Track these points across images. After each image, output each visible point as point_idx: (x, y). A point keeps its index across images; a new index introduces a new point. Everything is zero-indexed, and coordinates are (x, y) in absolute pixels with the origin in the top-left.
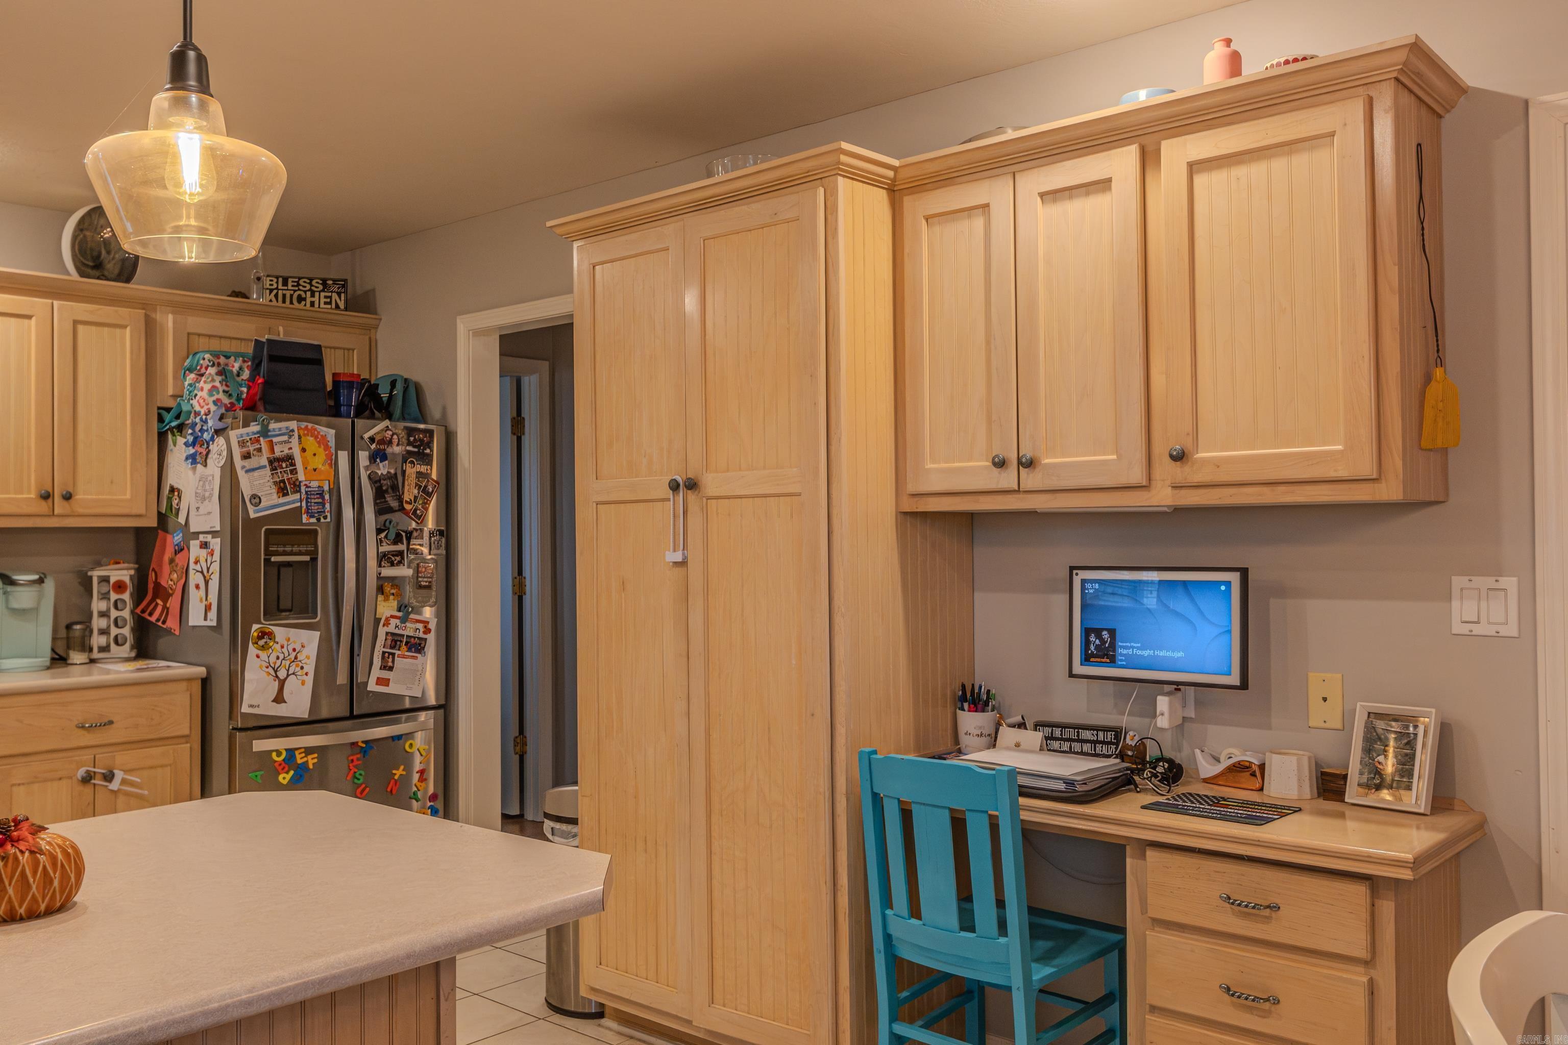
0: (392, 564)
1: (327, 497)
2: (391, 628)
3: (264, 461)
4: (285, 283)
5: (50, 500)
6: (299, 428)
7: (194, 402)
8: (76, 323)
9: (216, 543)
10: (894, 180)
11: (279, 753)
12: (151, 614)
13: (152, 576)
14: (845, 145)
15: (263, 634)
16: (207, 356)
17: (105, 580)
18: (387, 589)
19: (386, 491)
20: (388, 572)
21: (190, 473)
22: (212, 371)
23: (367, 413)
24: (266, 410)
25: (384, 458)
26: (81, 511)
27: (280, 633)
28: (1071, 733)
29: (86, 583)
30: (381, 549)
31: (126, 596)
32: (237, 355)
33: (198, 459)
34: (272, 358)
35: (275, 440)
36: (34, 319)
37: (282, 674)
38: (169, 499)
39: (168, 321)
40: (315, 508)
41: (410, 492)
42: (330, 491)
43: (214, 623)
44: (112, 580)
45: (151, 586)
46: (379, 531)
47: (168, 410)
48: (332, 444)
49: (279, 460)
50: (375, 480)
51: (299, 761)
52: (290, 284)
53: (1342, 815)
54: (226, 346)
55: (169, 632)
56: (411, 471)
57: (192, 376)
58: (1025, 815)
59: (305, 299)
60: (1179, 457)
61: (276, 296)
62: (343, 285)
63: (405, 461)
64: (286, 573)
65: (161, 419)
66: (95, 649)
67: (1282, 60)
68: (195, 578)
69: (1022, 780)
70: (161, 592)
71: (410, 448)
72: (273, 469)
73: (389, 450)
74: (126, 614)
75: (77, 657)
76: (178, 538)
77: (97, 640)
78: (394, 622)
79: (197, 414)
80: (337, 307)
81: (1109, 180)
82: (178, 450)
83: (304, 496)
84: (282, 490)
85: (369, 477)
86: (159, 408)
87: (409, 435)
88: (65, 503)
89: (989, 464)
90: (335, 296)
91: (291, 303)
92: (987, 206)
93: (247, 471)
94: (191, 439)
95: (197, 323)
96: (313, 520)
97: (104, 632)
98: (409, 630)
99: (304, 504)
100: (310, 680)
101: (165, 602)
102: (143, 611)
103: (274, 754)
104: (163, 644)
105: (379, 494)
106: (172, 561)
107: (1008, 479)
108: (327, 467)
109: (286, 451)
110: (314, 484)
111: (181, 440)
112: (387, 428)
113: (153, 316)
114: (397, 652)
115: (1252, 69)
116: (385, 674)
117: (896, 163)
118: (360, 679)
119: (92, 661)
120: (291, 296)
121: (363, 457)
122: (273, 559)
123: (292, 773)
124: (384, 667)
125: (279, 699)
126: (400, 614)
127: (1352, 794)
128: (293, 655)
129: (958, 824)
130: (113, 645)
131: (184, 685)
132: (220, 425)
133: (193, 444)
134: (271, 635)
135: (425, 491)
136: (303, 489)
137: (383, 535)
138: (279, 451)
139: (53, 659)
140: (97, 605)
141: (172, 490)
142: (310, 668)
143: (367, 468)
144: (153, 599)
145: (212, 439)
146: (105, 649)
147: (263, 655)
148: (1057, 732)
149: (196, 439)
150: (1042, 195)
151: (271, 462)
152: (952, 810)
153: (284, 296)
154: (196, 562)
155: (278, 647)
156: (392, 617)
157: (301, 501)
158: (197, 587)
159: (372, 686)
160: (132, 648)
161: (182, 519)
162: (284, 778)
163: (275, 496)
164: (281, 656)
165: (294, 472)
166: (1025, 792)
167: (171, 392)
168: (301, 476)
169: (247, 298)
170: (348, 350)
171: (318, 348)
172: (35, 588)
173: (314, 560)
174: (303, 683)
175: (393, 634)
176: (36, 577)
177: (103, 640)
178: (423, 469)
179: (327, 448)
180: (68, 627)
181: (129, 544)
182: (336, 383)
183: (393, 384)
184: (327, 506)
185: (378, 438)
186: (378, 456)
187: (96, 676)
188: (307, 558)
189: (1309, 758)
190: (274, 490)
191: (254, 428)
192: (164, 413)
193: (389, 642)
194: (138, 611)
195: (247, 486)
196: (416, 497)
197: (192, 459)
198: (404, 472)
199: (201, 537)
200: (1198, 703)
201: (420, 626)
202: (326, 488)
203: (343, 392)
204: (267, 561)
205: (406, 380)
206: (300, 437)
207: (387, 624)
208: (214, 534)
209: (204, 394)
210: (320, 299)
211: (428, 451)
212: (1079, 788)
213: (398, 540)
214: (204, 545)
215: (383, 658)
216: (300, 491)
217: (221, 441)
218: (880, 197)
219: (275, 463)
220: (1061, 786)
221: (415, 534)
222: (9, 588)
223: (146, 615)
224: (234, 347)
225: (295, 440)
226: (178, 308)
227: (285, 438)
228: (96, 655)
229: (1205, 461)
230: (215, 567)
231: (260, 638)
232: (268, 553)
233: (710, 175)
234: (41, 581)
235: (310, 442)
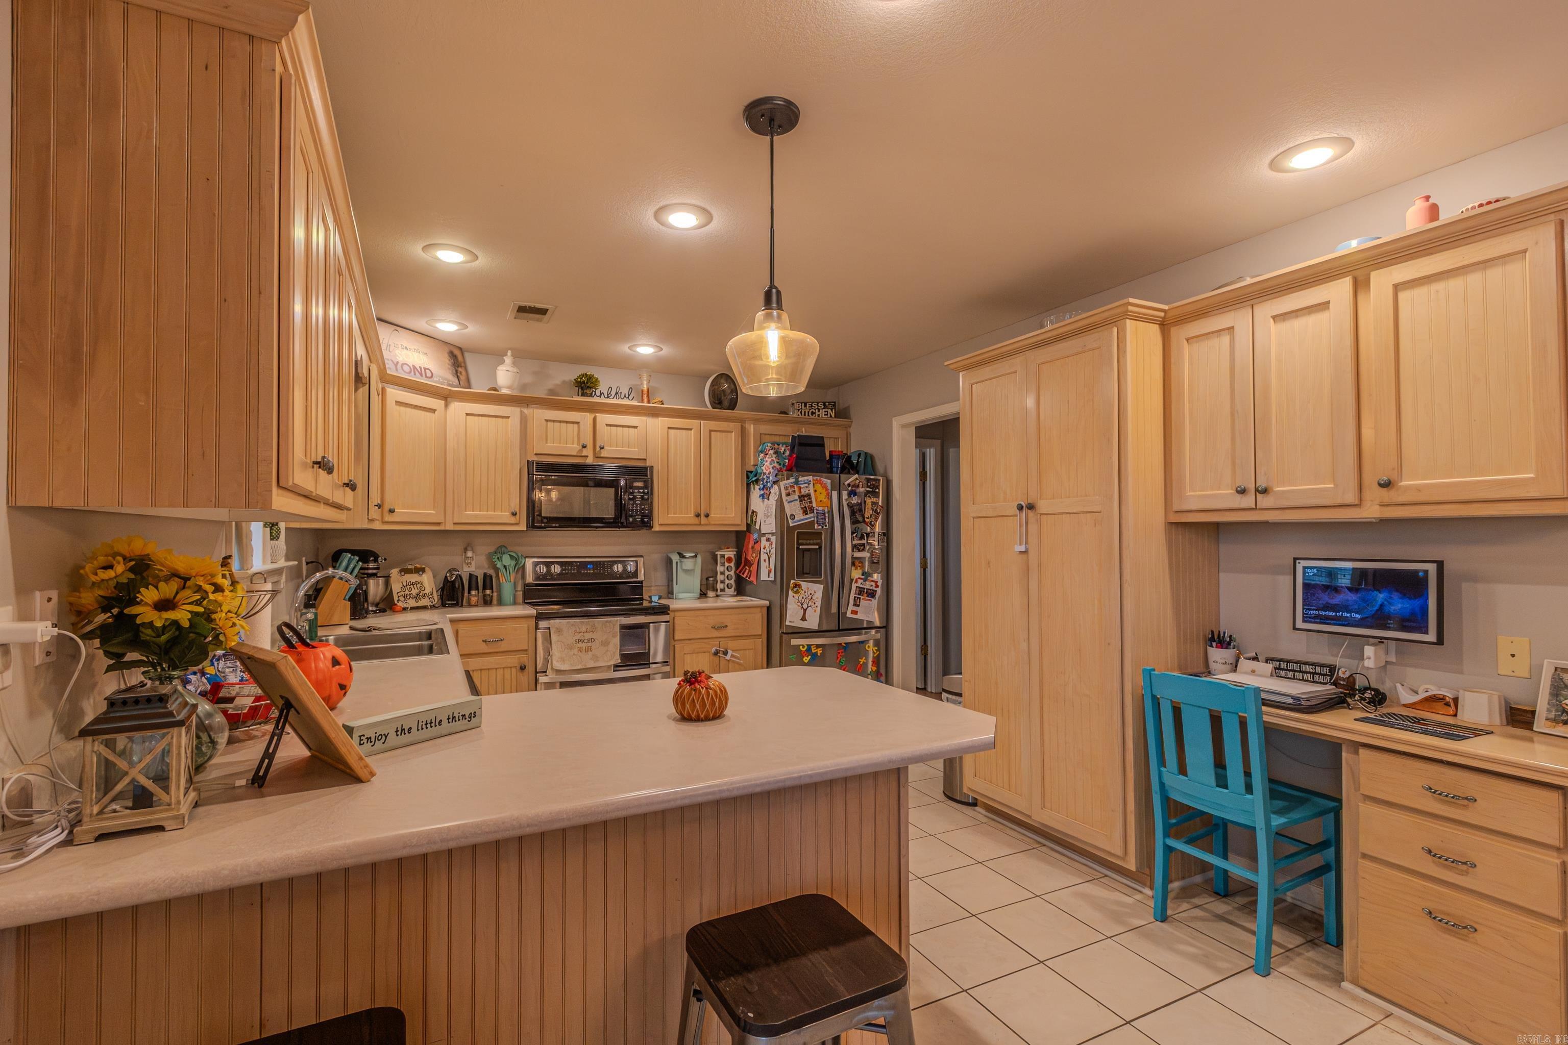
0: (859, 551)
1: (827, 515)
2: (859, 585)
3: (796, 497)
4: (805, 406)
5: (700, 517)
6: (813, 480)
7: (763, 468)
8: (711, 431)
9: (773, 539)
10: (1164, 318)
11: (803, 647)
12: (743, 574)
13: (744, 555)
14: (1131, 300)
15: (796, 585)
16: (769, 445)
17: (722, 556)
18: (857, 563)
19: (856, 512)
20: (857, 554)
21: (761, 503)
22: (771, 452)
23: (847, 470)
24: (798, 471)
25: (855, 494)
26: (713, 523)
27: (804, 585)
28: (1296, 667)
29: (715, 558)
30: (854, 543)
31: (732, 564)
32: (783, 444)
33: (765, 496)
34: (800, 444)
35: (802, 486)
36: (693, 429)
37: (805, 606)
38: (752, 517)
39: (751, 428)
40: (821, 521)
41: (868, 513)
42: (828, 512)
43: (773, 579)
44: (726, 557)
45: (743, 560)
46: (853, 533)
47: (751, 472)
48: (829, 487)
49: (804, 496)
50: (850, 506)
51: (813, 651)
52: (808, 406)
53: (1531, 740)
54: (777, 439)
55: (751, 583)
56: (869, 501)
57: (762, 455)
58: (1266, 718)
59: (815, 413)
60: (1386, 485)
61: (801, 412)
62: (833, 405)
63: (865, 496)
64: (807, 555)
65: (748, 477)
66: (719, 590)
67: (1477, 204)
68: (764, 556)
69: (1264, 695)
70: (748, 563)
71: (868, 489)
72: (801, 501)
73: (858, 490)
74: (732, 573)
75: (711, 594)
76: (756, 536)
77: (720, 586)
78: (860, 581)
79: (765, 474)
80: (831, 416)
81: (1328, 302)
82: (756, 492)
83: (816, 515)
84: (805, 512)
85: (848, 505)
86: (747, 471)
87: (868, 482)
88: (706, 518)
89: (1233, 491)
90: (830, 411)
91: (808, 415)
92: (1232, 328)
93: (789, 502)
94: (762, 486)
95: (765, 428)
96: (820, 527)
97: (722, 582)
98: (867, 586)
99: (815, 519)
100: (818, 610)
101: (750, 568)
102: (740, 572)
103: (801, 647)
104: (748, 588)
105: (853, 513)
106: (753, 547)
107: (1248, 501)
108: (827, 499)
109: (807, 492)
110: (821, 509)
111: (757, 487)
112: (857, 479)
113: (744, 425)
114: (862, 597)
115: (1446, 215)
116: (855, 608)
117: (1166, 307)
118: (843, 611)
119: (717, 596)
120: (808, 412)
121: (845, 494)
122: (801, 547)
123: (810, 657)
124: (855, 605)
125: (804, 619)
126: (863, 577)
127: (1540, 724)
128: (810, 597)
129: (1216, 720)
130: (726, 589)
131: (759, 609)
132: (775, 479)
133: (763, 489)
134: (799, 586)
135: (876, 511)
136: (815, 511)
137: (855, 535)
138: (804, 492)
139: (701, 594)
140: (720, 569)
141: (753, 512)
142: (819, 603)
143: (846, 500)
144: (744, 566)
145: (772, 486)
146: (723, 590)
147: (796, 596)
148: (1284, 665)
149: (764, 486)
150: (1274, 318)
151: (800, 497)
152: (1210, 711)
153: (805, 412)
154: (764, 549)
155: (803, 592)
156: (859, 578)
157: (814, 517)
158: (765, 561)
159: (849, 615)
160: (735, 590)
161: (758, 527)
162: (806, 659)
163: (802, 515)
164: (805, 597)
165: (811, 502)
166: (1265, 703)
167: (752, 463)
168: (814, 505)
169: (788, 414)
170: (836, 438)
171: (823, 438)
172: (693, 560)
173: (820, 548)
174: (815, 611)
175: (860, 587)
176: (694, 554)
177: (722, 586)
178: (875, 500)
179: (827, 490)
180: (707, 579)
181: (733, 538)
182: (831, 455)
183: (859, 455)
184: (827, 520)
185: (852, 484)
186: (852, 493)
187: (719, 603)
188: (817, 547)
189: (1499, 697)
190: (801, 512)
191: (792, 480)
192: (749, 474)
193: (857, 592)
194: (737, 572)
195: (788, 512)
196: (871, 515)
197: (762, 496)
198: (865, 502)
199: (766, 535)
200: (1398, 653)
201: (873, 584)
202: (826, 511)
203: (835, 461)
204: (798, 548)
205: (866, 453)
206: (814, 484)
207: (856, 582)
208: (772, 534)
209: (768, 464)
210: (822, 413)
211: (877, 490)
212: (1303, 703)
213: (862, 538)
214: (768, 540)
215: (854, 599)
216: (813, 512)
217: (776, 487)
218: (1155, 329)
219: (802, 498)
220: (1291, 701)
221: (871, 535)
222: (682, 560)
223: (741, 574)
224: (782, 439)
225: (811, 486)
226: (756, 421)
227: (807, 485)
228: (719, 593)
229: (1408, 488)
230: (773, 551)
231: (795, 587)
232: (798, 544)
233: (1042, 327)
234: (696, 556)
235: (818, 486)
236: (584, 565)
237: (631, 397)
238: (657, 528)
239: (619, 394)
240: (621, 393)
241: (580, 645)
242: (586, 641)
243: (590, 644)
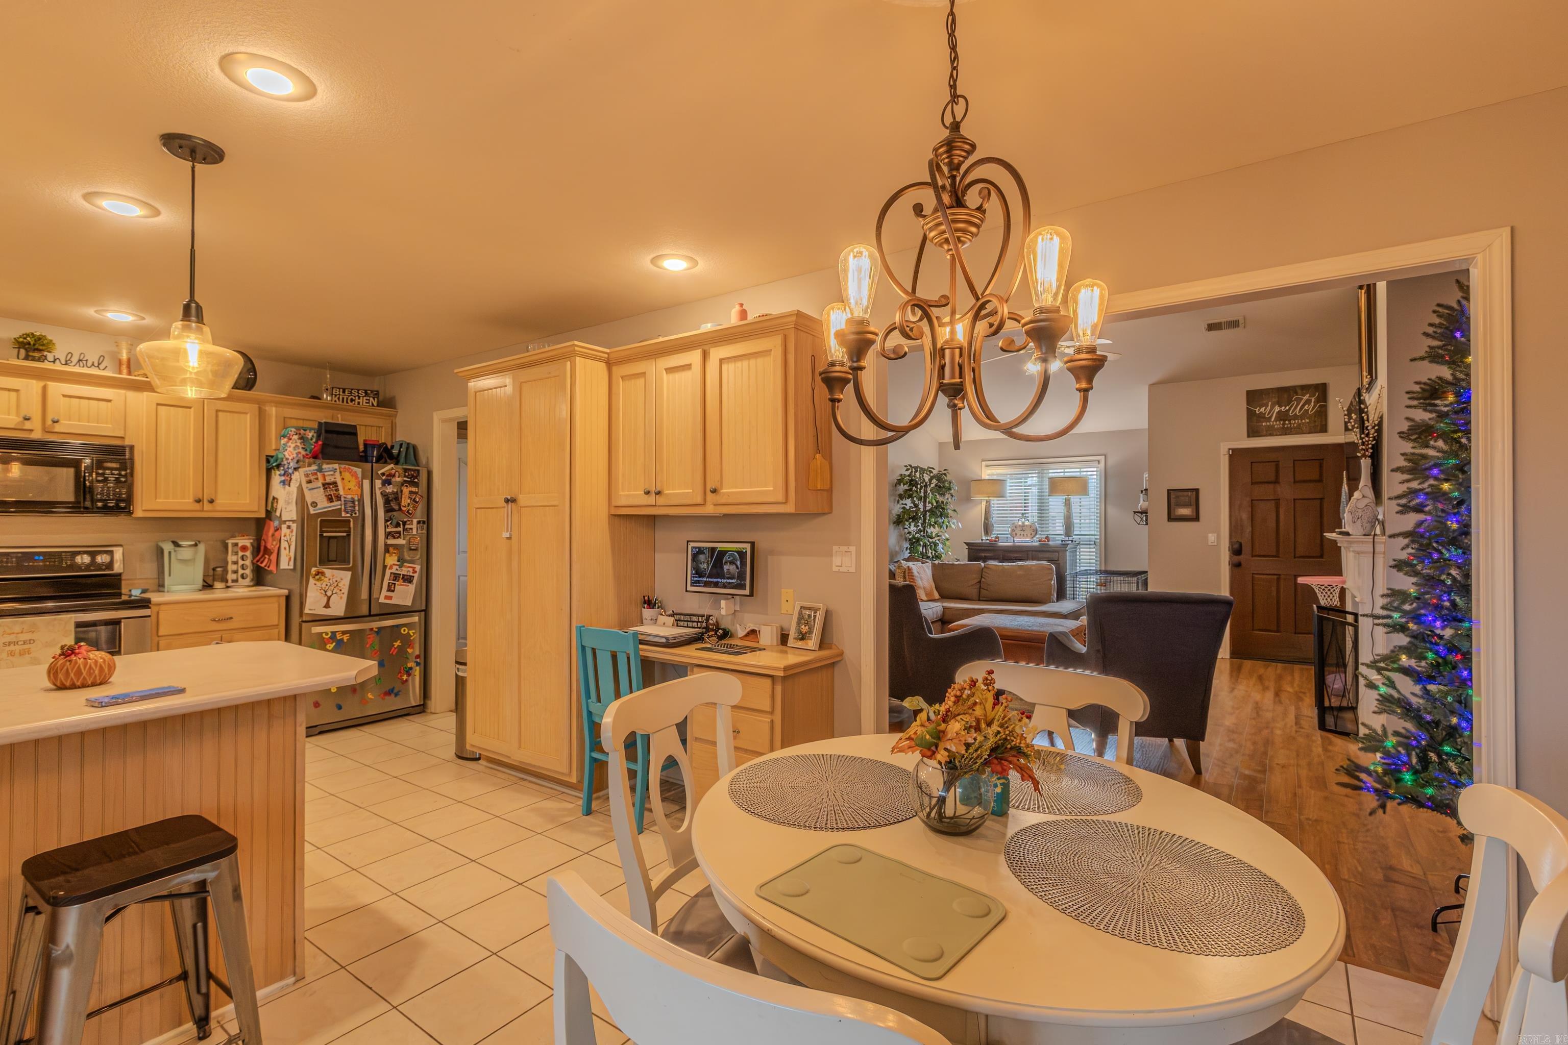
0: (394, 538)
1: (357, 503)
2: (394, 571)
3: (320, 484)
4: (344, 392)
5: (201, 503)
6: (340, 468)
7: (286, 453)
8: (217, 411)
9: (294, 526)
10: (607, 359)
11: (327, 634)
12: (262, 563)
13: (263, 543)
14: (577, 343)
15: (318, 573)
16: (293, 430)
17: (236, 545)
18: (391, 549)
19: (392, 500)
20: (391, 541)
21: (282, 490)
22: (296, 437)
23: (383, 460)
24: (323, 458)
25: (390, 483)
26: (219, 508)
27: (328, 572)
28: (688, 618)
29: (226, 546)
30: (388, 530)
31: (248, 554)
32: (311, 429)
33: (286, 483)
34: (327, 432)
35: (326, 474)
36: (193, 409)
37: (329, 593)
38: (272, 503)
39: (272, 411)
40: (349, 509)
41: (405, 501)
42: (359, 500)
43: (292, 567)
44: (240, 545)
45: (262, 548)
46: (386, 521)
47: (272, 457)
48: (360, 475)
49: (329, 484)
50: (384, 495)
51: (338, 638)
52: (346, 392)
54: (301, 424)
55: (271, 572)
56: (406, 490)
57: (286, 439)
59: (354, 400)
60: (714, 491)
61: (339, 398)
62: (376, 394)
63: (402, 485)
64: (333, 542)
65: (268, 461)
66: (230, 581)
68: (284, 544)
70: (267, 551)
71: (405, 479)
72: (325, 489)
73: (393, 480)
74: (248, 562)
75: (218, 585)
76: (276, 523)
77: (230, 577)
78: (395, 567)
79: (287, 459)
80: (373, 405)
81: (691, 365)
82: (276, 477)
83: (343, 503)
84: (330, 499)
85: (381, 493)
86: (267, 456)
87: (405, 472)
88: (210, 505)
89: (643, 493)
90: (372, 400)
91: (347, 402)
92: (645, 373)
93: (310, 490)
94: (283, 472)
95: (289, 412)
96: (349, 515)
97: (236, 572)
98: (404, 571)
99: (343, 507)
100: (345, 597)
101: (270, 556)
102: (258, 561)
103: (324, 635)
104: (269, 578)
105: (387, 501)
106: (273, 535)
107: (651, 500)
108: (357, 488)
109: (333, 480)
110: (349, 497)
111: (278, 473)
112: (393, 469)
113: (263, 408)
114: (397, 583)
116: (390, 594)
117: (609, 351)
118: (375, 595)
119: (228, 587)
120: (347, 399)
121: (378, 483)
122: (325, 534)
123: (334, 644)
124: (389, 590)
125: (327, 606)
126: (399, 563)
128: (335, 584)
130: (240, 579)
131: (275, 599)
132: (296, 466)
133: (284, 475)
134: (323, 574)
135: (414, 500)
136: (343, 499)
137: (389, 523)
138: (328, 480)
139: (203, 586)
140: (231, 558)
141: (274, 498)
142: (346, 590)
143: (380, 489)
144: (263, 556)
145: (293, 473)
146: (236, 581)
147: (319, 584)
149: (285, 472)
150: (666, 370)
151: (324, 485)
152: (612, 652)
153: (343, 398)
154: (285, 536)
155: (326, 579)
156: (394, 565)
157: (341, 505)
158: (285, 548)
159: (382, 600)
160: (252, 580)
161: (278, 514)
162: (330, 646)
163: (326, 502)
164: (329, 584)
165: (337, 490)
167: (274, 447)
168: (341, 492)
169: (319, 399)
170: (379, 427)
171: (355, 427)
172: (193, 549)
173: (349, 535)
174: (341, 598)
175: (394, 574)
176: (193, 543)
177: (234, 576)
178: (414, 489)
179: (357, 478)
180: (214, 569)
181: (253, 527)
182: (365, 445)
183: (401, 445)
184: (357, 508)
185: (387, 473)
186: (387, 482)
187: (230, 593)
188: (345, 534)
190: (325, 499)
191: (314, 467)
192: (270, 458)
193: (392, 577)
194: (255, 561)
195: (309, 499)
196: (409, 504)
197: (283, 482)
198: (402, 491)
199: (287, 523)
201: (411, 570)
202: (356, 498)
203: (369, 450)
204: (321, 536)
205: (408, 444)
206: (341, 472)
207: (391, 568)
208: (293, 521)
209: (291, 449)
210: (363, 401)
211: (416, 480)
212: (671, 641)
213: (398, 525)
214: (289, 527)
215: (389, 586)
216: (340, 500)
217: (296, 473)
218: (602, 366)
219: (326, 486)
220: (664, 641)
221: (408, 523)
222: (177, 549)
223: (259, 563)
224: (307, 424)
225: (338, 474)
226: (278, 404)
227: (332, 473)
228: (230, 584)
229: (724, 493)
230: (294, 539)
231: (316, 575)
232: (321, 531)
233: (526, 351)
234: (196, 545)
235: (347, 475)
236: (29, 556)
237: (102, 366)
238: (139, 513)
239: (85, 362)
240: (87, 360)
241: (12, 648)
242: (20, 643)
243: (26, 646)
